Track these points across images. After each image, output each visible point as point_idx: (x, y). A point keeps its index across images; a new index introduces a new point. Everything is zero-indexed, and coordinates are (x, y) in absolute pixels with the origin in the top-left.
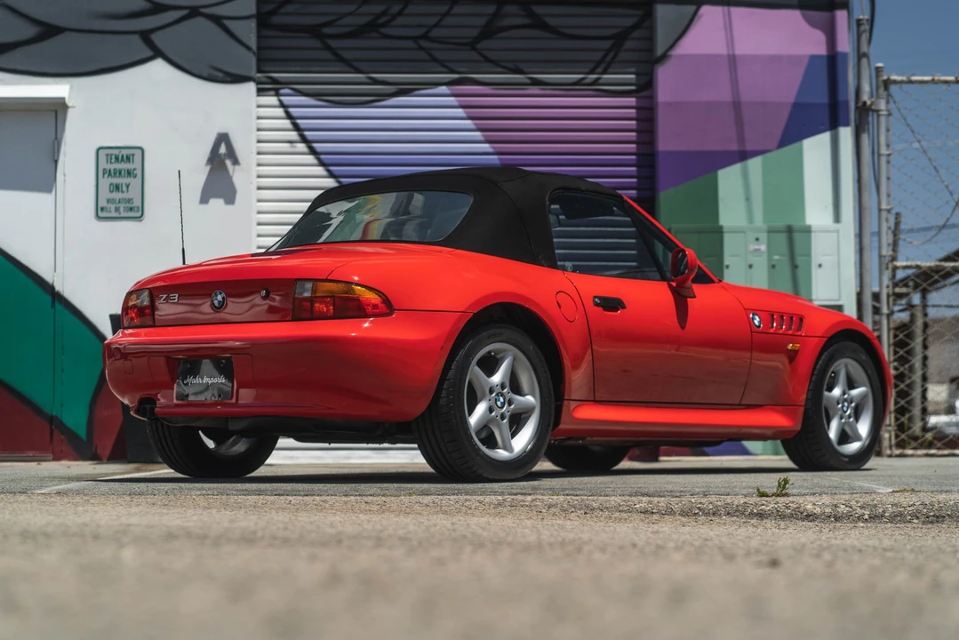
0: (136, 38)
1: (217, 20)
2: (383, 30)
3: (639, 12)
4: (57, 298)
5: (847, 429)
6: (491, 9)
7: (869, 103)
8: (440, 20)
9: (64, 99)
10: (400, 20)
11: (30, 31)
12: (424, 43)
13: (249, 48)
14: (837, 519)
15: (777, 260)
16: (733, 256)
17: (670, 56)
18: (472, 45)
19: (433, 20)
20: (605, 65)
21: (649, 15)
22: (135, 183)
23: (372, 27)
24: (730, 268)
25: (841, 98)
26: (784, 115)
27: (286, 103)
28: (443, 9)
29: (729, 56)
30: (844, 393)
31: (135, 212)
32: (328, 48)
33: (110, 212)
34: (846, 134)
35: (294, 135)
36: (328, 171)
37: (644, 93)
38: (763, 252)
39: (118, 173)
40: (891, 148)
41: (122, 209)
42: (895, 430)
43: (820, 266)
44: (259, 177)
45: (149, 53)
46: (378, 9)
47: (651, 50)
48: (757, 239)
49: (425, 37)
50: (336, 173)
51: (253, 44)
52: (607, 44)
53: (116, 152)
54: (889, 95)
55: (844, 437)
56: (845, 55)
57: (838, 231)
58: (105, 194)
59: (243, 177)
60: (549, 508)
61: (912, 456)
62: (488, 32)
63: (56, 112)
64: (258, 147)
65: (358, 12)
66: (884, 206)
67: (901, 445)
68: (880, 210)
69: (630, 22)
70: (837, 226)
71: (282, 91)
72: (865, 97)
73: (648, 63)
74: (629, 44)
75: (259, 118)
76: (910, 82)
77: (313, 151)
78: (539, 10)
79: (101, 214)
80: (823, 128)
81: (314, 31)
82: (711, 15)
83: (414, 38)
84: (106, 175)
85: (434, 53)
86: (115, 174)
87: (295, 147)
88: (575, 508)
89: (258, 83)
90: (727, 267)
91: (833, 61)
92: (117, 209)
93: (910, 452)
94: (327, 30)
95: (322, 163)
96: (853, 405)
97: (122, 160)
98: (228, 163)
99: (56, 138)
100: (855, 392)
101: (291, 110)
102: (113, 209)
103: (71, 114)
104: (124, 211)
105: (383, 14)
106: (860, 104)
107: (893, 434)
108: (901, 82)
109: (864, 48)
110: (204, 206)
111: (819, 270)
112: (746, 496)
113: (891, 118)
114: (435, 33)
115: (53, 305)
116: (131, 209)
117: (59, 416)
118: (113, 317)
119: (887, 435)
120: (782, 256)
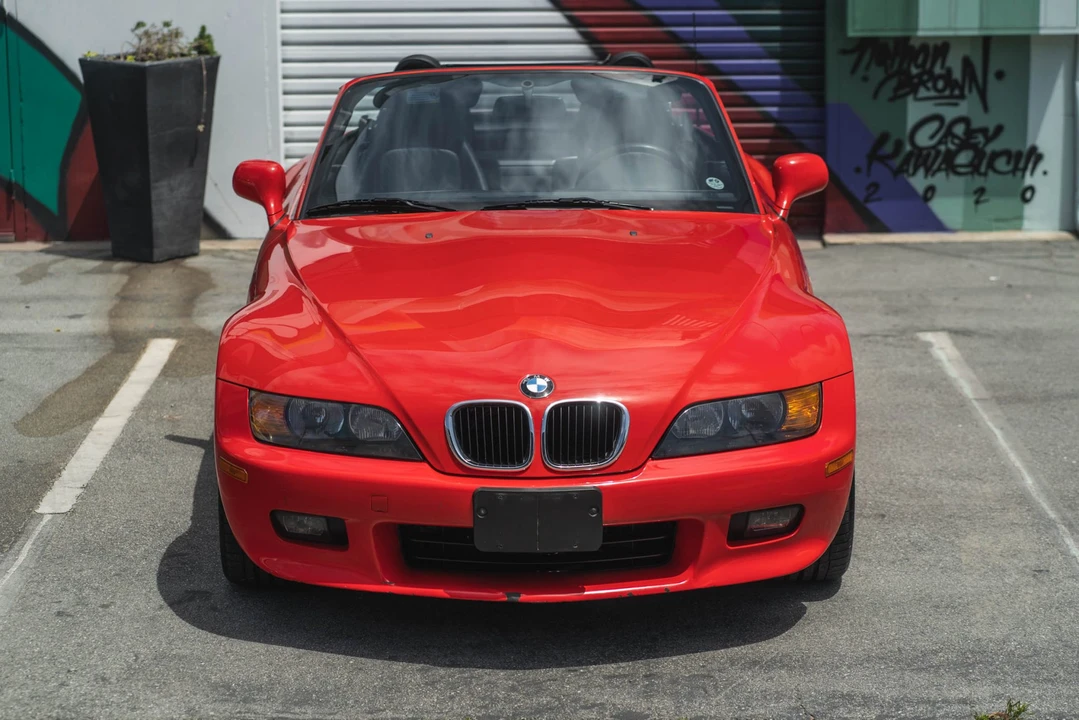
4: (9, 22)
115: (4, 33)
117: (21, 183)
118: (83, 62)
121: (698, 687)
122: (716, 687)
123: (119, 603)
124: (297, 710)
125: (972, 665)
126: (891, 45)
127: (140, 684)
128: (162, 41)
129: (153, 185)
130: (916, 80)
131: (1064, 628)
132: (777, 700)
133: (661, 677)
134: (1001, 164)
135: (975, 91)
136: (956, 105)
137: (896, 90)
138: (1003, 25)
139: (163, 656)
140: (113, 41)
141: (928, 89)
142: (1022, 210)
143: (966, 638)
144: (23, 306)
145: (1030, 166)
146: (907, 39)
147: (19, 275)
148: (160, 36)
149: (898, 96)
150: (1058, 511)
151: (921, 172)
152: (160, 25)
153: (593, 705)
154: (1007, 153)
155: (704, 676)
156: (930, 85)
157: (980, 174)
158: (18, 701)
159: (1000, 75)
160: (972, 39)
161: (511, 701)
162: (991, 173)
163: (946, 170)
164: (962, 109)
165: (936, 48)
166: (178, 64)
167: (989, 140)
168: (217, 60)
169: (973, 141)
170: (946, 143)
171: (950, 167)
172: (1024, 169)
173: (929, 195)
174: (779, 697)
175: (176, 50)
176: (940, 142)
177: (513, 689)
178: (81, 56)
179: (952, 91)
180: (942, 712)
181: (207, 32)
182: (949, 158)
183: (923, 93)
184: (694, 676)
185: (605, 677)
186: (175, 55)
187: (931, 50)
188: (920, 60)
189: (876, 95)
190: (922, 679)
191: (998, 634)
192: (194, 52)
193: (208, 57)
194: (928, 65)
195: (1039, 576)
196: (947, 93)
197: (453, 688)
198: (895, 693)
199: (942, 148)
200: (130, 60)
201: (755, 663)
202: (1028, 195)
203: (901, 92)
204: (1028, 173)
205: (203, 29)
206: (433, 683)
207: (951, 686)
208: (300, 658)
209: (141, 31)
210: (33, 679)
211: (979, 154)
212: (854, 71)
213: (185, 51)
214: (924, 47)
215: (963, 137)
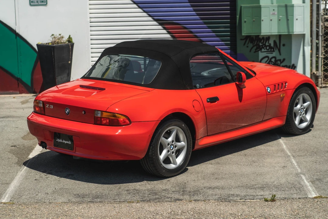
4: (17, 35)
5: (303, 118)
15: (281, 17)
16: (264, 16)
30: (302, 106)
31: (44, 3)
33: (35, 3)
38: (276, 15)
41: (39, 2)
42: (323, 78)
43: (297, 19)
48: (274, 10)
55: (301, 121)
57: (304, 6)
70: (304, 4)
79: (31, 4)
90: (263, 20)
92: (37, 2)
96: (305, 109)
100: (305, 104)
104: (40, 2)
107: (322, 79)
111: (296, 21)
115: (16, 38)
116: (42, 2)
117: (21, 78)
118: (38, 45)
119: (320, 80)
120: (283, 16)
121: (195, 193)
122: (200, 193)
123: (50, 177)
124: (96, 199)
125: (265, 187)
126: (254, 37)
127: (56, 195)
128: (59, 39)
129: (56, 78)
130: (261, 47)
131: (289, 179)
132: (215, 196)
133: (186, 191)
135: (277, 49)
136: (272, 53)
137: (256, 50)
138: (284, 32)
139: (62, 188)
140: (46, 39)
141: (264, 49)
143: (264, 182)
144: (22, 110)
146: (259, 36)
147: (21, 102)
148: (58, 38)
149: (256, 51)
150: (291, 153)
152: (58, 35)
153: (169, 197)
154: (286, 66)
155: (197, 191)
156: (265, 48)
158: (26, 199)
159: (284, 45)
160: (276, 35)
161: (149, 197)
164: (274, 54)
165: (266, 38)
166: (63, 45)
167: (281, 63)
168: (74, 44)
169: (277, 63)
174: (216, 195)
175: (62, 41)
177: (149, 194)
178: (37, 43)
179: (271, 49)
180: (256, 198)
181: (71, 37)
183: (263, 50)
184: (195, 191)
185: (172, 191)
186: (62, 43)
187: (265, 39)
188: (262, 42)
189: (250, 51)
190: (252, 191)
191: (272, 180)
192: (67, 42)
193: (71, 43)
194: (264, 43)
195: (284, 168)
196: (270, 50)
197: (134, 194)
198: (245, 194)
200: (50, 44)
201: (210, 188)
203: (258, 50)
205: (70, 36)
206: (129, 193)
207: (259, 192)
208: (96, 188)
209: (53, 36)
210: (30, 194)
212: (244, 45)
213: (65, 42)
214: (263, 38)
215: (274, 62)
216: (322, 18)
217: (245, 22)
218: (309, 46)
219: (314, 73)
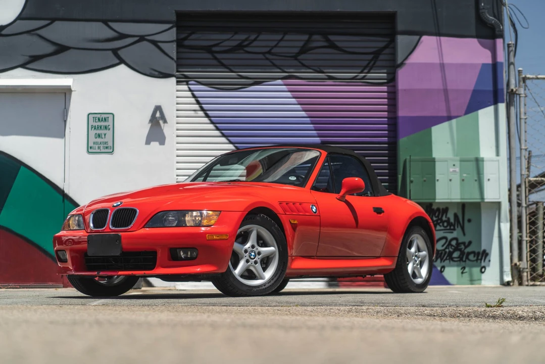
0: (110, 53)
1: (155, 43)
2: (246, 49)
3: (389, 39)
4: (66, 197)
6: (306, 37)
7: (514, 90)
8: (278, 44)
9: (70, 86)
10: (255, 43)
11: (51, 49)
12: (268, 56)
13: (172, 59)
14: (536, 319)
15: (466, 177)
16: (440, 174)
17: (405, 64)
18: (295, 57)
19: (274, 43)
20: (369, 67)
21: (392, 41)
22: (109, 133)
23: (240, 47)
24: (439, 181)
25: (499, 87)
26: (469, 96)
27: (192, 89)
28: (279, 37)
29: (440, 64)
31: (109, 149)
32: (216, 58)
33: (95, 149)
34: (502, 107)
35: (197, 107)
36: (216, 127)
37: (391, 84)
38: (457, 172)
39: (100, 127)
40: (527, 114)
41: (102, 148)
42: (530, 271)
43: (489, 180)
44: (177, 130)
45: (118, 61)
46: (243, 37)
47: (394, 60)
48: (454, 165)
49: (269, 52)
50: (220, 128)
51: (174, 56)
52: (370, 57)
53: (99, 116)
54: (526, 86)
56: (502, 64)
57: (498, 161)
58: (92, 139)
59: (168, 130)
60: (377, 313)
61: (539, 285)
62: (304, 50)
63: (65, 93)
64: (177, 113)
65: (233, 38)
66: (523, 147)
67: (533, 279)
68: (521, 149)
69: (382, 45)
70: (498, 158)
71: (190, 82)
72: (512, 87)
73: (393, 68)
74: (382, 57)
75: (177, 97)
76: (538, 78)
77: (207, 116)
78: (332, 38)
79: (90, 150)
80: (489, 103)
81: (208, 49)
82: (428, 41)
83: (264, 53)
84: (93, 129)
85: (274, 61)
86: (98, 128)
87: (197, 113)
88: (391, 313)
89: (177, 78)
90: (438, 180)
91: (495, 67)
92: (99, 148)
93: (539, 283)
94: (215, 49)
95: (212, 123)
97: (102, 120)
98: (161, 122)
99: (65, 108)
101: (195, 93)
102: (97, 148)
103: (73, 95)
105: (246, 40)
106: (510, 90)
107: (529, 273)
108: (533, 78)
109: (512, 60)
110: (148, 146)
111: (488, 182)
112: (479, 307)
113: (527, 98)
114: (275, 50)
115: (63, 201)
116: (107, 148)
119: (525, 274)
120: (467, 174)
134: (471, 257)
135: (459, 227)
136: (452, 233)
138: (472, 196)
141: (440, 226)
142: (481, 276)
145: (483, 258)
146: (432, 204)
151: (439, 260)
154: (473, 252)
156: (441, 224)
157: (463, 261)
159: (469, 221)
160: (458, 203)
162: (467, 261)
163: (449, 259)
164: (455, 234)
165: (443, 209)
167: (466, 247)
169: (460, 248)
170: (449, 249)
171: (451, 258)
172: (481, 260)
173: (443, 270)
176: (446, 248)
179: (450, 227)
182: (451, 254)
183: (438, 227)
187: (441, 210)
188: (437, 214)
194: (440, 217)
196: (448, 228)
199: (447, 250)
202: (483, 270)
204: (483, 261)
211: (462, 253)
214: (438, 209)
215: (456, 246)
216: (525, 182)
217: (411, 182)
218: (507, 222)
219: (516, 264)
